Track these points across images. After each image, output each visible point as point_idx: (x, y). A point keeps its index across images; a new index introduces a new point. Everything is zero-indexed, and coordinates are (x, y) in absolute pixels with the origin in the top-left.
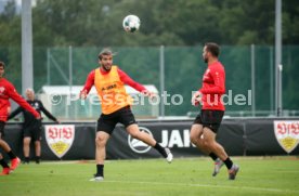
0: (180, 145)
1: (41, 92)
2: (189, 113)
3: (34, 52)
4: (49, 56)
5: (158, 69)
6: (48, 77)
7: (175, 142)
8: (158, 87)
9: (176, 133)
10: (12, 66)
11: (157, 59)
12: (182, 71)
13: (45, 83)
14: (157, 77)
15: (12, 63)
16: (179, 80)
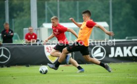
0: (121, 55)
1: (42, 27)
2: (127, 38)
3: (38, 4)
4: (46, 6)
5: (109, 13)
6: (46, 18)
7: (119, 54)
8: (108, 23)
9: (119, 49)
10: (26, 13)
11: (108, 7)
12: (123, 14)
13: (44, 22)
14: (108, 17)
15: (26, 10)
16: (121, 19)
